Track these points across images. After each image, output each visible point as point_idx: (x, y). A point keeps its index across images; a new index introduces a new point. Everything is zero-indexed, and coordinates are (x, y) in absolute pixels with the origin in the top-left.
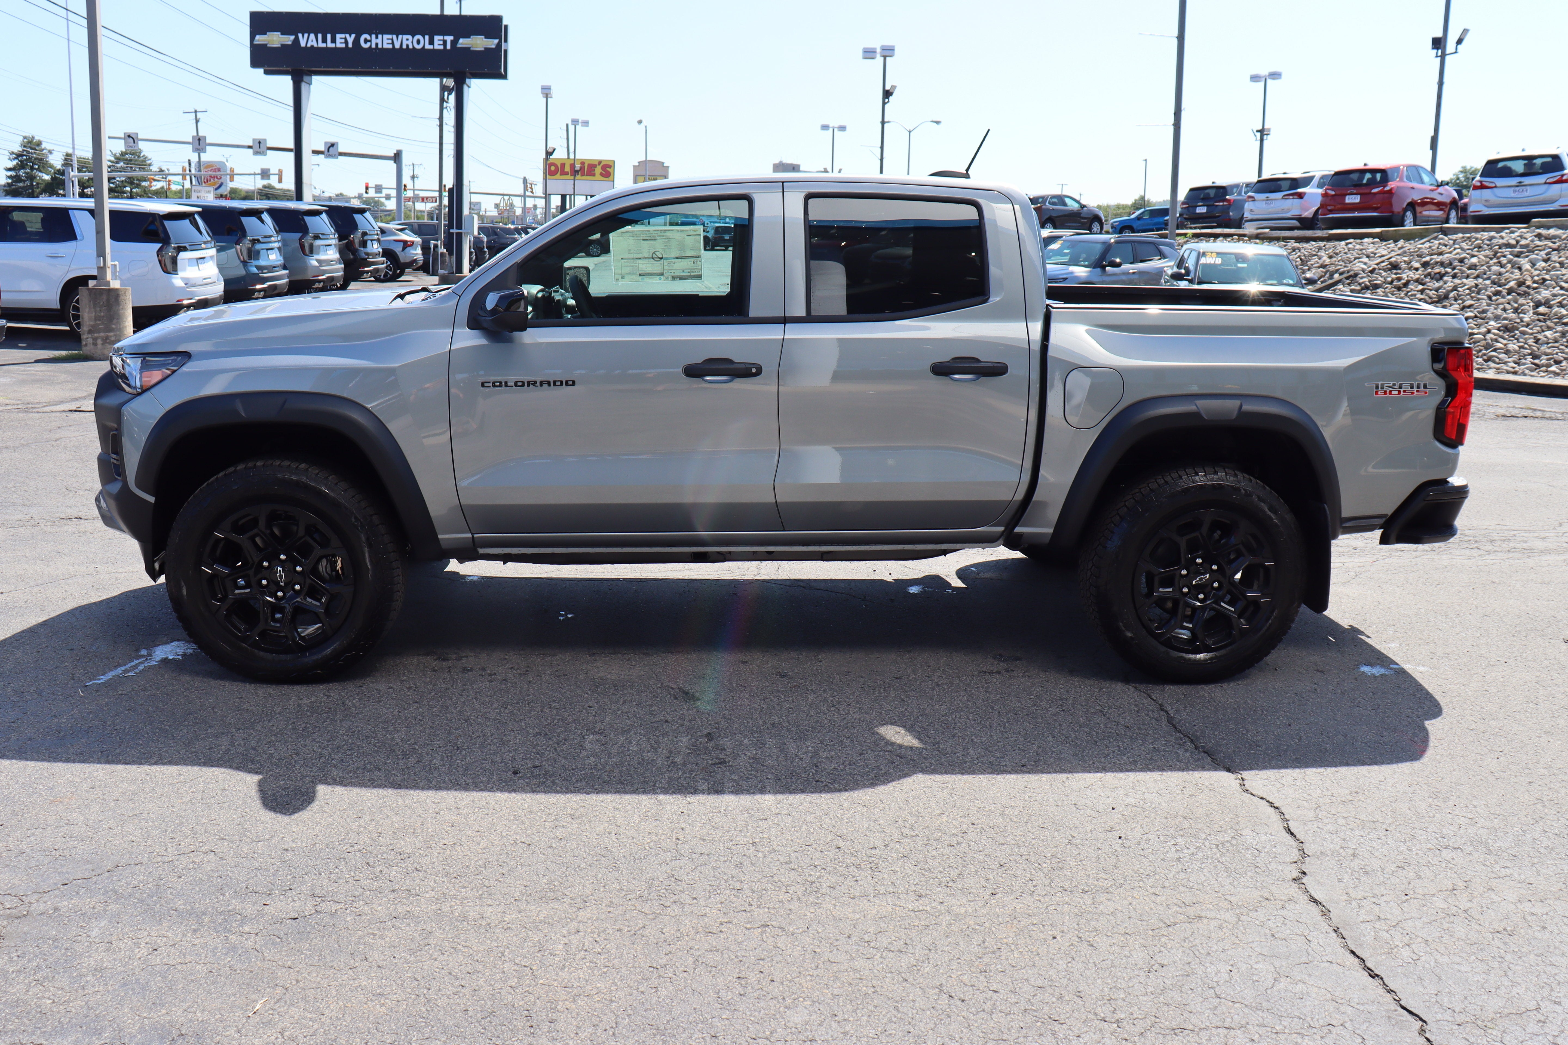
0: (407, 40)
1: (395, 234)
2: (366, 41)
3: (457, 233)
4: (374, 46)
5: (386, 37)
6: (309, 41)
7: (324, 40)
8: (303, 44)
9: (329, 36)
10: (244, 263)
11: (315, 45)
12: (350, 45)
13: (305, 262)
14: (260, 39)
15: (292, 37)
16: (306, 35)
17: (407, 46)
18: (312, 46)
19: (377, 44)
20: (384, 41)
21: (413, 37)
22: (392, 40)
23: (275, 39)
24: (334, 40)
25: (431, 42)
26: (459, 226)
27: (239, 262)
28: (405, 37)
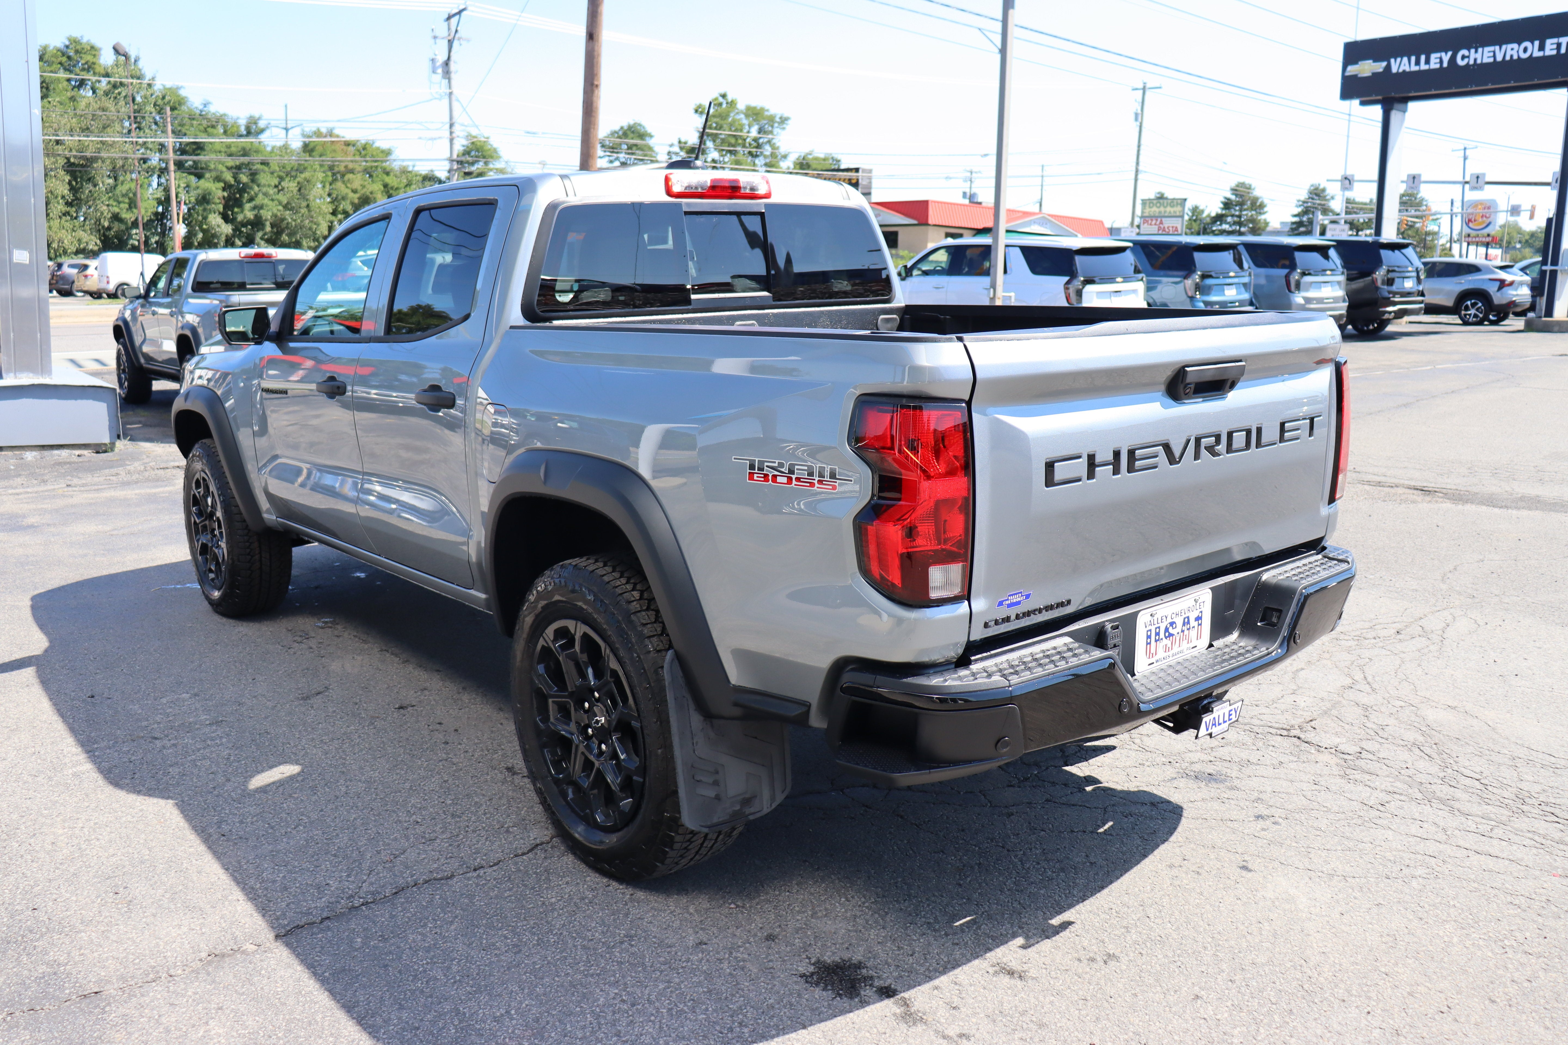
0: (1512, 49)
1: (1493, 272)
2: (1463, 57)
3: (1551, 271)
4: (1472, 62)
5: (1487, 49)
6: (1401, 65)
7: (1418, 63)
8: (1394, 70)
9: (1423, 58)
10: (1192, 298)
11: (1408, 69)
12: (1445, 65)
13: (1289, 300)
14: (1352, 70)
15: (1384, 64)
16: (1399, 60)
17: (1512, 56)
18: (1404, 71)
19: (1475, 60)
20: (1484, 55)
21: (1519, 45)
22: (1494, 52)
23: (1366, 68)
24: (1427, 62)
25: (1542, 48)
26: (1555, 262)
27: (1185, 297)
28: (1510, 46)
